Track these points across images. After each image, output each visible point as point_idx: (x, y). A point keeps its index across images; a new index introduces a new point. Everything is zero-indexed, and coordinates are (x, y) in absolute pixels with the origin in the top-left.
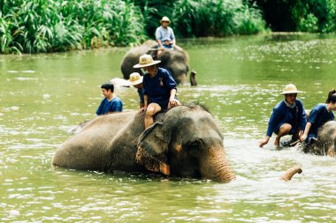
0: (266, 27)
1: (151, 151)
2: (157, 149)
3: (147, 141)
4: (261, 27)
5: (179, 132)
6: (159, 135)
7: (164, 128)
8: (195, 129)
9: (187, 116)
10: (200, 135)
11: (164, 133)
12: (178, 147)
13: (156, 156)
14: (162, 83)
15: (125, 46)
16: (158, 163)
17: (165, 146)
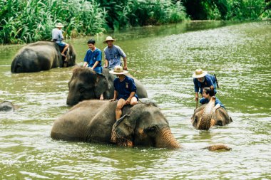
0: (187, 17)
1: (122, 134)
2: (126, 132)
3: (119, 127)
4: (183, 17)
5: (141, 121)
6: (128, 123)
7: (131, 118)
8: (152, 119)
9: (146, 110)
10: (155, 123)
11: (131, 122)
12: (141, 131)
13: (126, 137)
14: (127, 86)
15: (93, 35)
16: (126, 141)
17: (132, 130)
